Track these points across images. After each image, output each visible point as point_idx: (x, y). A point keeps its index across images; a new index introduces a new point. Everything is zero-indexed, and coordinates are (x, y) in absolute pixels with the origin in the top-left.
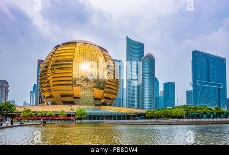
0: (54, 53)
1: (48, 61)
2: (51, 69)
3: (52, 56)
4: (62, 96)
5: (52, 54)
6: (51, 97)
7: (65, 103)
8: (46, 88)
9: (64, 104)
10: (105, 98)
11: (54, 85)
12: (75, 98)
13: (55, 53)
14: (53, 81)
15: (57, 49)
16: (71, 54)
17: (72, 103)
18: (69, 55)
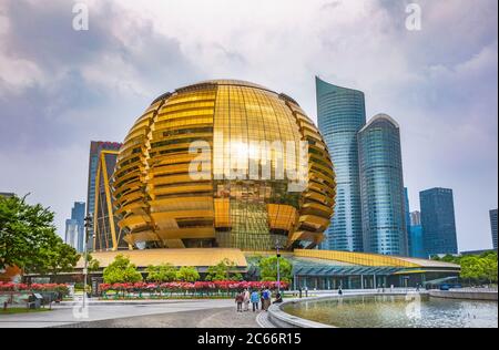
0: (156, 113)
1: (139, 133)
2: (152, 154)
3: (151, 121)
4: (183, 224)
5: (151, 115)
6: (149, 227)
7: (189, 243)
8: (136, 205)
9: (187, 246)
10: (303, 227)
11: (159, 196)
12: (219, 229)
13: (160, 112)
14: (156, 186)
15: (164, 102)
16: (206, 112)
17: (212, 243)
18: (203, 116)
